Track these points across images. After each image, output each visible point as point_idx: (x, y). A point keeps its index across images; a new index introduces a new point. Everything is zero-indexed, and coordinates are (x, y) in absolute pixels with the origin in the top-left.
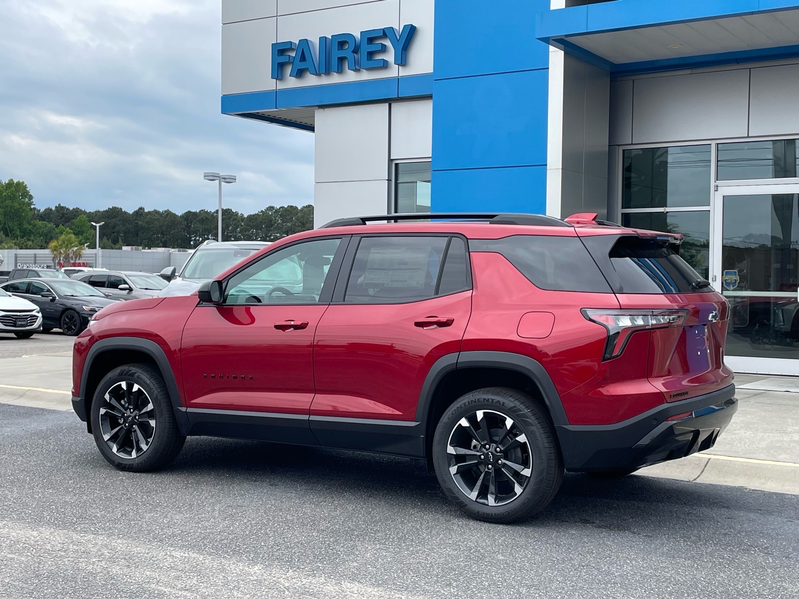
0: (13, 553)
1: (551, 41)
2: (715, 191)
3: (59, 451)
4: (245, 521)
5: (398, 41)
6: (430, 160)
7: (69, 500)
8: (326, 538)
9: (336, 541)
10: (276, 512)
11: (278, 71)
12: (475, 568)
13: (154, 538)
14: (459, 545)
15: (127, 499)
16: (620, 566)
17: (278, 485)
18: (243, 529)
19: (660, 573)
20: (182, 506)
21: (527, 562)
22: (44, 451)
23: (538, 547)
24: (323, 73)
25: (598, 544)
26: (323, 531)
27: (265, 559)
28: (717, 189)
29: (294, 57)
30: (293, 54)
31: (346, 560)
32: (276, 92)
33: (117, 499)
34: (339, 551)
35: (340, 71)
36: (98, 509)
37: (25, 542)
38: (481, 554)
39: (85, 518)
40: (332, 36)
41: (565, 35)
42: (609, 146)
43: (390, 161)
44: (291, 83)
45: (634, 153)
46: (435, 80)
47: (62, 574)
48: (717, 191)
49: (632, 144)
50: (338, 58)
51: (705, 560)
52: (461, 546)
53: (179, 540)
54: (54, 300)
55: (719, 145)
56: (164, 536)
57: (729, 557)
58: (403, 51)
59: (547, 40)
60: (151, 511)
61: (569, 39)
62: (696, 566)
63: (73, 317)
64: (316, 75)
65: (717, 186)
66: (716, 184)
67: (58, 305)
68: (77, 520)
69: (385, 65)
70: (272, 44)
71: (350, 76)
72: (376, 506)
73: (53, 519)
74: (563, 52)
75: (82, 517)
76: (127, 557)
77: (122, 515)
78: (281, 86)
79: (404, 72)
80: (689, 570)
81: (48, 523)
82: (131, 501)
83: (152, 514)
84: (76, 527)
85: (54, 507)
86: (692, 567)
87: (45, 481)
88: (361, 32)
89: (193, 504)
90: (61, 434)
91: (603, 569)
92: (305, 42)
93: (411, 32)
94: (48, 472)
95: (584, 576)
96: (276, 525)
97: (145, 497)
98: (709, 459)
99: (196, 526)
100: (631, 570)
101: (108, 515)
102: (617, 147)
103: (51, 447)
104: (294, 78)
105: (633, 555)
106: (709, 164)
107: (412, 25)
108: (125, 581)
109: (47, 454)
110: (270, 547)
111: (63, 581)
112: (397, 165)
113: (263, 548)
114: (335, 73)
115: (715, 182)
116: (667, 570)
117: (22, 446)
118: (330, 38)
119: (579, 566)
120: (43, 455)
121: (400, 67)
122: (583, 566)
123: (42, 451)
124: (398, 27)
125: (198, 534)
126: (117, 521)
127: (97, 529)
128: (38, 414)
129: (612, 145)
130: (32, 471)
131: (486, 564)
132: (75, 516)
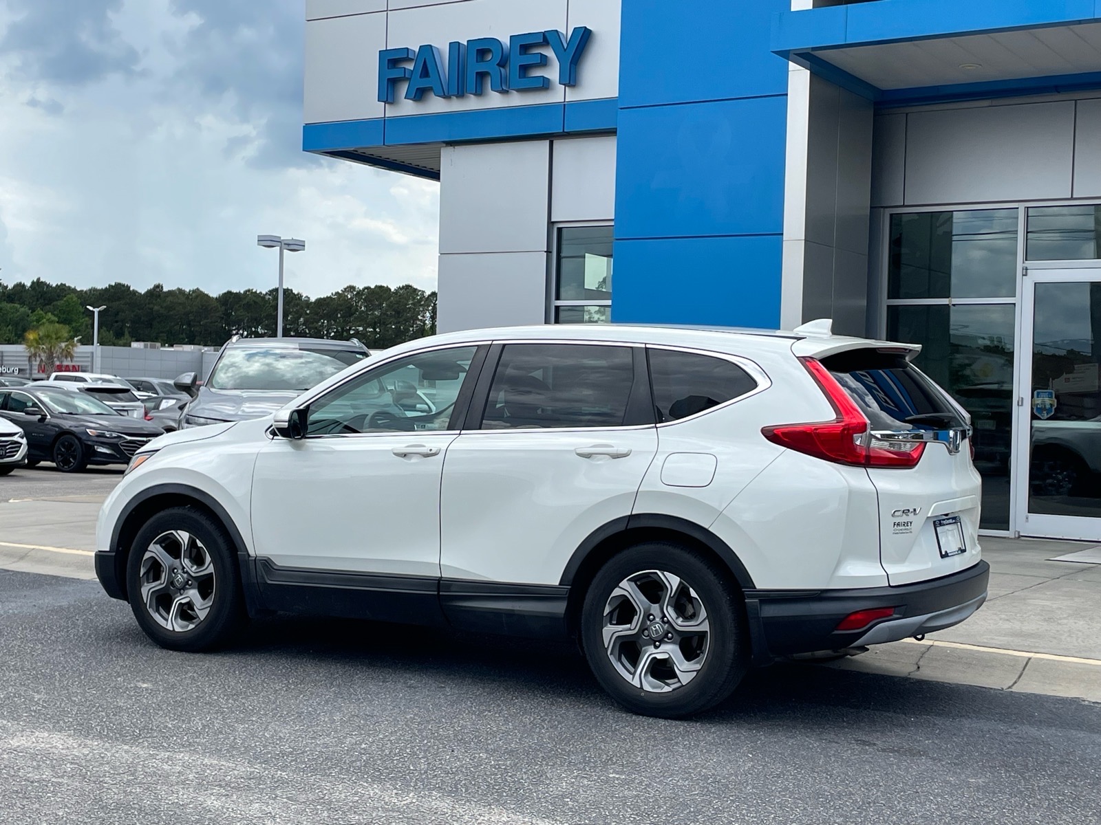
0: (59, 777)
1: (791, 56)
2: (1023, 275)
3: (92, 636)
4: (381, 736)
5: (565, 50)
6: (612, 223)
7: (122, 705)
8: (499, 760)
9: (516, 765)
10: (422, 725)
11: (388, 91)
12: (716, 803)
13: (256, 759)
14: (690, 773)
15: (205, 703)
16: (920, 803)
17: (418, 687)
18: (380, 747)
19: (977, 814)
20: (287, 714)
21: (790, 798)
22: (72, 636)
23: (801, 777)
24: (453, 95)
25: (886, 774)
26: (494, 751)
27: (419, 788)
28: (1026, 272)
29: (412, 71)
30: (410, 66)
31: (533, 791)
32: (385, 121)
33: (191, 704)
34: (522, 779)
35: (479, 92)
36: (167, 718)
37: (73, 761)
38: (722, 785)
39: (151, 729)
40: (468, 41)
41: (812, 48)
42: (871, 207)
43: (551, 223)
44: (407, 108)
45: (905, 219)
46: (621, 109)
47: (137, 806)
48: (1026, 275)
49: (904, 206)
50: (477, 73)
51: (1039, 797)
52: (692, 775)
53: (292, 761)
54: (44, 418)
55: (1029, 209)
56: (269, 756)
57: (1071, 793)
58: (572, 65)
59: (786, 55)
60: (243, 721)
61: (817, 53)
62: (1027, 804)
63: (71, 445)
64: (444, 98)
65: (1027, 269)
66: (1025, 265)
67: (49, 427)
68: (141, 733)
69: (545, 85)
70: (380, 51)
71: (494, 100)
72: (563, 718)
73: (106, 731)
74: (809, 72)
75: (146, 728)
76: (223, 783)
77: (204, 726)
78: (391, 112)
79: (572, 96)
80: (1018, 811)
81: (100, 736)
82: (211, 706)
83: (247, 726)
84: (141, 741)
85: (103, 714)
86: (1021, 806)
87: (83, 677)
88: (511, 36)
89: (303, 712)
90: (90, 612)
91: (898, 808)
92: (427, 50)
93: (584, 37)
94: (83, 665)
95: (872, 816)
96: (425, 742)
97: (230, 701)
98: (1030, 659)
99: (312, 743)
100: (936, 809)
101: (184, 726)
102: (882, 209)
103: (81, 630)
104: (411, 101)
105: (937, 789)
106: (1015, 236)
107: (585, 27)
108: (227, 815)
109: (77, 640)
110: (423, 772)
111: (139, 814)
112: (560, 230)
113: (413, 773)
114: (472, 96)
115: (1023, 263)
116: (986, 810)
117: (37, 628)
118: (466, 44)
119: (863, 803)
120: (71, 642)
121: (567, 88)
122: (869, 803)
123: (68, 636)
124: (566, 31)
125: (317, 753)
126: (198, 734)
127: (172, 745)
128: (51, 584)
129: (875, 207)
130: (60, 663)
131: (731, 798)
132: (136, 727)
